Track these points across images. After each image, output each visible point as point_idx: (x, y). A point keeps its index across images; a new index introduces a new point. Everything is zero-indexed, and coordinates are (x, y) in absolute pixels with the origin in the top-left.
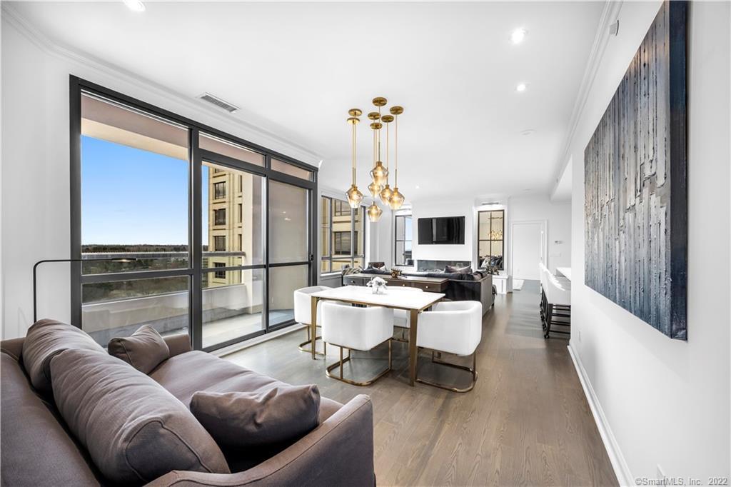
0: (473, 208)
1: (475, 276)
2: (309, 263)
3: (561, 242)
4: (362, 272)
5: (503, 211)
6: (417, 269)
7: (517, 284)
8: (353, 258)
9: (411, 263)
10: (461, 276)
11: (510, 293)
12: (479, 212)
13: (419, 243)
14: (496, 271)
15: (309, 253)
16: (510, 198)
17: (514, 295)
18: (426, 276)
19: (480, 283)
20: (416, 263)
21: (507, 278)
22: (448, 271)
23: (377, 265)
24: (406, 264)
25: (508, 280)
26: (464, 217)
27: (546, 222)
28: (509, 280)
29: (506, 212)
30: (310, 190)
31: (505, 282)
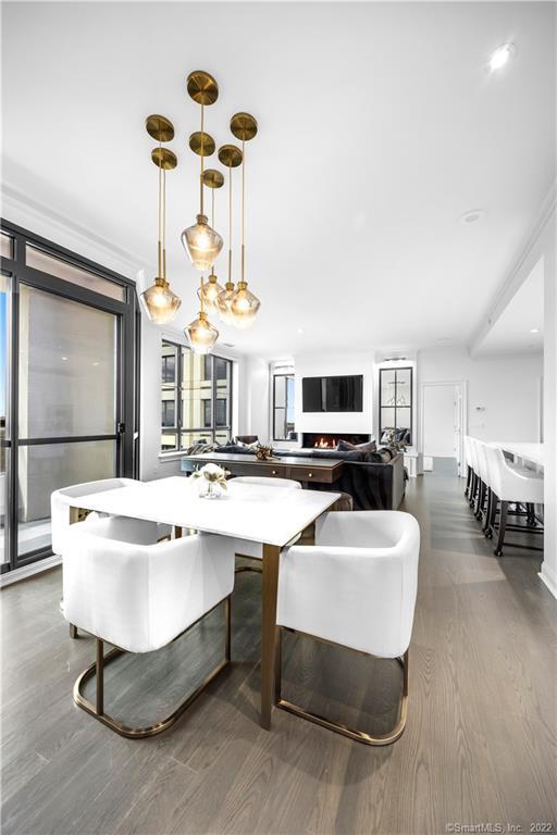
0: (374, 364)
1: (383, 456)
2: (117, 438)
3: (483, 409)
4: (216, 451)
5: (411, 368)
6: (301, 445)
7: (428, 464)
8: (213, 430)
9: (294, 437)
10: (362, 457)
11: (420, 476)
12: (381, 370)
13: (304, 411)
14: (402, 447)
15: (118, 421)
16: (419, 352)
17: (426, 479)
18: (309, 456)
19: (391, 467)
20: (300, 438)
21: (417, 455)
22: (342, 448)
23: (247, 440)
24: (288, 438)
25: (417, 458)
26: (362, 376)
27: (465, 383)
28: (419, 459)
29: (414, 370)
30: (119, 315)
31: (414, 460)
